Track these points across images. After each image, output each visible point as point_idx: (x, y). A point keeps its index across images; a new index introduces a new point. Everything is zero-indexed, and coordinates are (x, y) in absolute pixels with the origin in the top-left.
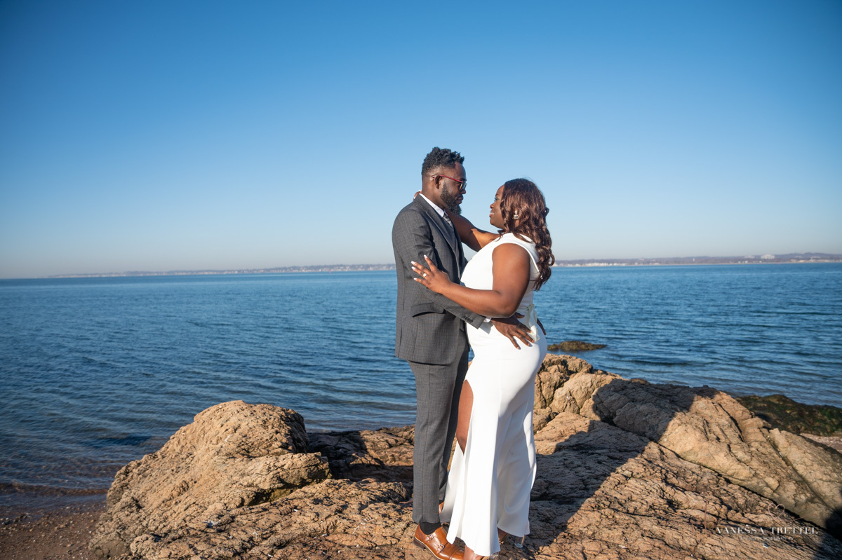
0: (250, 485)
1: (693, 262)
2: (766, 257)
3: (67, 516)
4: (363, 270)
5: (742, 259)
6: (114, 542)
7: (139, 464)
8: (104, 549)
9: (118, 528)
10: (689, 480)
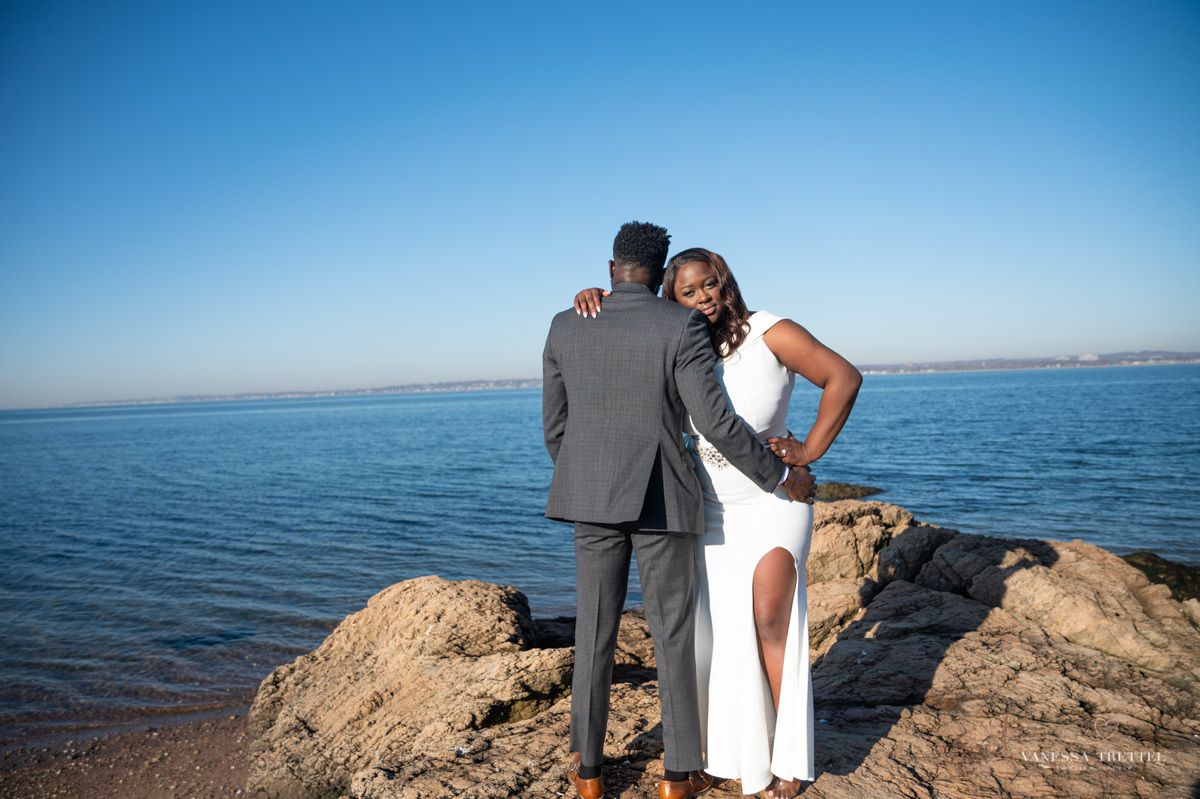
0: (482, 696)
1: (981, 368)
2: (1086, 358)
3: (156, 745)
4: (514, 387)
5: (1052, 362)
6: (285, 781)
7: (292, 670)
8: (270, 792)
9: (287, 762)
10: (1093, 673)
